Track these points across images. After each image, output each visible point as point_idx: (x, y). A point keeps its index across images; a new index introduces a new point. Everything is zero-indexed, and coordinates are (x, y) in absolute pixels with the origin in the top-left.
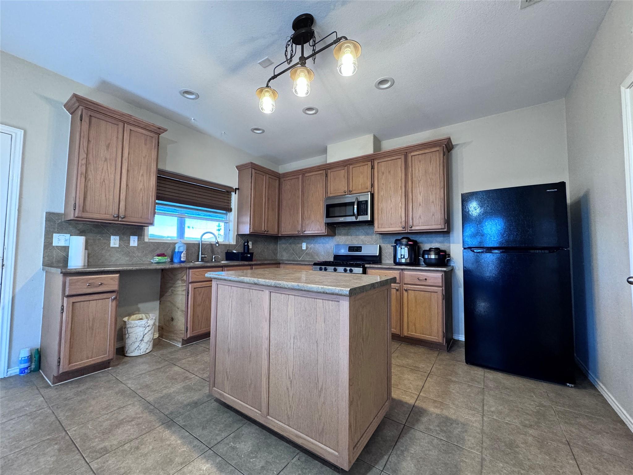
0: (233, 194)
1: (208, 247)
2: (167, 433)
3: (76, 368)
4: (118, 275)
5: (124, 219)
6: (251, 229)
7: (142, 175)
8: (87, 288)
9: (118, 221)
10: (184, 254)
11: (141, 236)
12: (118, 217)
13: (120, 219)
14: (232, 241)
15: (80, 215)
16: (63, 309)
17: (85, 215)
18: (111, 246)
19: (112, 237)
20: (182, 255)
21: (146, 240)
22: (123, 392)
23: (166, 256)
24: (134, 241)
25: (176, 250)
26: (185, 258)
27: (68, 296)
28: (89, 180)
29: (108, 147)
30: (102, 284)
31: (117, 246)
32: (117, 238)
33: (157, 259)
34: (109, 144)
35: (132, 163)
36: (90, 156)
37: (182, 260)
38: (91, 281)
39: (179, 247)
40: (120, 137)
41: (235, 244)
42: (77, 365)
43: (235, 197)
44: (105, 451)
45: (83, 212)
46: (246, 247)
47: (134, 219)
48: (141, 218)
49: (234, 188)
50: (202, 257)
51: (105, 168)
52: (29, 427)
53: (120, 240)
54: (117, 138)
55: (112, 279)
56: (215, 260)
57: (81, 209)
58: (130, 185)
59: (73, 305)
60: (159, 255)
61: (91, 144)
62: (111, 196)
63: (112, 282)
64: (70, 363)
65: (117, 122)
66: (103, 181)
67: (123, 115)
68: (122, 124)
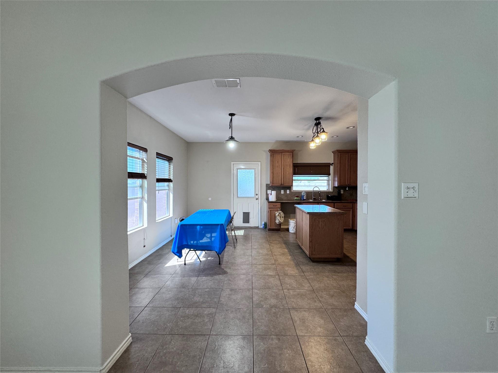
0: (331, 166)
1: (317, 193)
2: (284, 244)
4: (280, 203)
5: (284, 185)
6: (338, 184)
7: (288, 169)
8: (273, 206)
9: (282, 186)
10: (305, 196)
11: (290, 189)
12: (282, 184)
14: (331, 190)
16: (268, 212)
17: (273, 185)
18: (281, 193)
19: (282, 190)
20: (304, 197)
21: (292, 191)
22: (280, 237)
23: (299, 197)
24: (288, 192)
25: (302, 195)
26: (306, 198)
27: (269, 208)
29: (278, 162)
30: (276, 205)
31: (283, 193)
32: (283, 190)
33: (296, 198)
36: (274, 166)
37: (304, 199)
39: (303, 194)
40: (281, 157)
41: (332, 191)
42: (272, 228)
43: (332, 167)
44: (272, 243)
46: (339, 192)
47: (286, 185)
48: (288, 184)
49: (331, 163)
50: (314, 198)
51: (277, 169)
52: (262, 236)
53: (284, 191)
56: (320, 199)
57: (271, 183)
58: (284, 174)
59: (270, 210)
60: (296, 197)
61: (274, 163)
62: (279, 178)
63: (279, 205)
64: (270, 226)
65: (280, 153)
66: (277, 173)
67: (281, 150)
68: (281, 153)
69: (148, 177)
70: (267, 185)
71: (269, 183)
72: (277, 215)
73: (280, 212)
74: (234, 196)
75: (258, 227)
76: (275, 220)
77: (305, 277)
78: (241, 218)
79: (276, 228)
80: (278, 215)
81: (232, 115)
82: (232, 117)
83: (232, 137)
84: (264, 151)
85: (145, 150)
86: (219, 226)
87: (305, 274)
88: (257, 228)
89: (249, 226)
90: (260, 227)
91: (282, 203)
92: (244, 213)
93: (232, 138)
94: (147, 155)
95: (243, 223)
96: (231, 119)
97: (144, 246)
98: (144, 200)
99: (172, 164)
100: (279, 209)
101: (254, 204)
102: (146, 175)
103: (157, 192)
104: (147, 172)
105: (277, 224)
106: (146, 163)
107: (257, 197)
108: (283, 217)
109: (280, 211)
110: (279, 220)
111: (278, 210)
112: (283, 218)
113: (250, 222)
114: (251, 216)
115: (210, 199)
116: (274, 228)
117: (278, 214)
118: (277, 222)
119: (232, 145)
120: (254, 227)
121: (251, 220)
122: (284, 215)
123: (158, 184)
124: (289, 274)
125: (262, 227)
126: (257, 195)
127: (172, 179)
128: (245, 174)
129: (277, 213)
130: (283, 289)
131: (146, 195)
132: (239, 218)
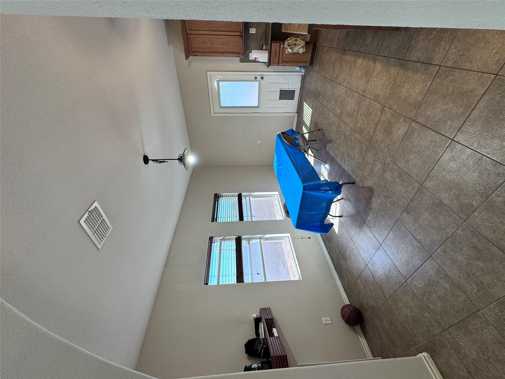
3: (310, 59)
4: (273, 43)
5: (242, 33)
8: (276, 57)
9: (243, 36)
12: (240, 36)
13: (242, 35)
15: (242, 55)
16: (284, 65)
17: (242, 53)
18: (255, 33)
19: (250, 32)
28: (224, 51)
29: (204, 42)
30: (276, 51)
31: (255, 29)
32: (250, 29)
34: (202, 42)
35: (208, 28)
36: (212, 51)
38: (274, 56)
40: (196, 36)
42: (309, 59)
45: (240, 53)
47: (242, 29)
51: (216, 43)
54: (197, 38)
55: (274, 46)
57: (238, 54)
59: (283, 62)
61: (206, 51)
62: (230, 40)
63: (276, 46)
64: (307, 62)
65: (189, 39)
66: (223, 44)
67: (183, 36)
68: (188, 35)
69: (240, 235)
70: (242, 61)
71: (238, 59)
72: (290, 51)
73: (286, 46)
74: (257, 112)
75: (302, 76)
76: (299, 53)
77: (443, 68)
78: (287, 102)
79: (311, 51)
80: (292, 49)
81: (146, 160)
82: (150, 160)
83: (179, 159)
84: (189, 65)
85: (211, 239)
86: (305, 192)
87: (436, 63)
88: (304, 78)
89: (299, 91)
90: (303, 74)
91: (272, 40)
92: (280, 98)
93: (181, 159)
94: (216, 237)
95: (293, 100)
96: (152, 160)
97: (309, 238)
98: (262, 237)
99: (221, 194)
100: (282, 46)
101: (270, 83)
102: (237, 237)
103: (254, 219)
104: (234, 236)
105: (305, 50)
106: (225, 237)
107: (259, 78)
108: (295, 39)
109: (284, 44)
110: (299, 48)
111: (284, 47)
112: (298, 40)
113: (294, 90)
114: (286, 87)
115: (259, 142)
116: (310, 55)
117: (290, 48)
118: (301, 51)
119: (191, 159)
120: (301, 83)
121: (291, 88)
122: (292, 38)
123: (245, 219)
124: (420, 99)
125: (303, 70)
126: (256, 78)
127: (238, 193)
128: (227, 97)
129: (288, 51)
130: (452, 140)
131: (257, 236)
132: (286, 106)
